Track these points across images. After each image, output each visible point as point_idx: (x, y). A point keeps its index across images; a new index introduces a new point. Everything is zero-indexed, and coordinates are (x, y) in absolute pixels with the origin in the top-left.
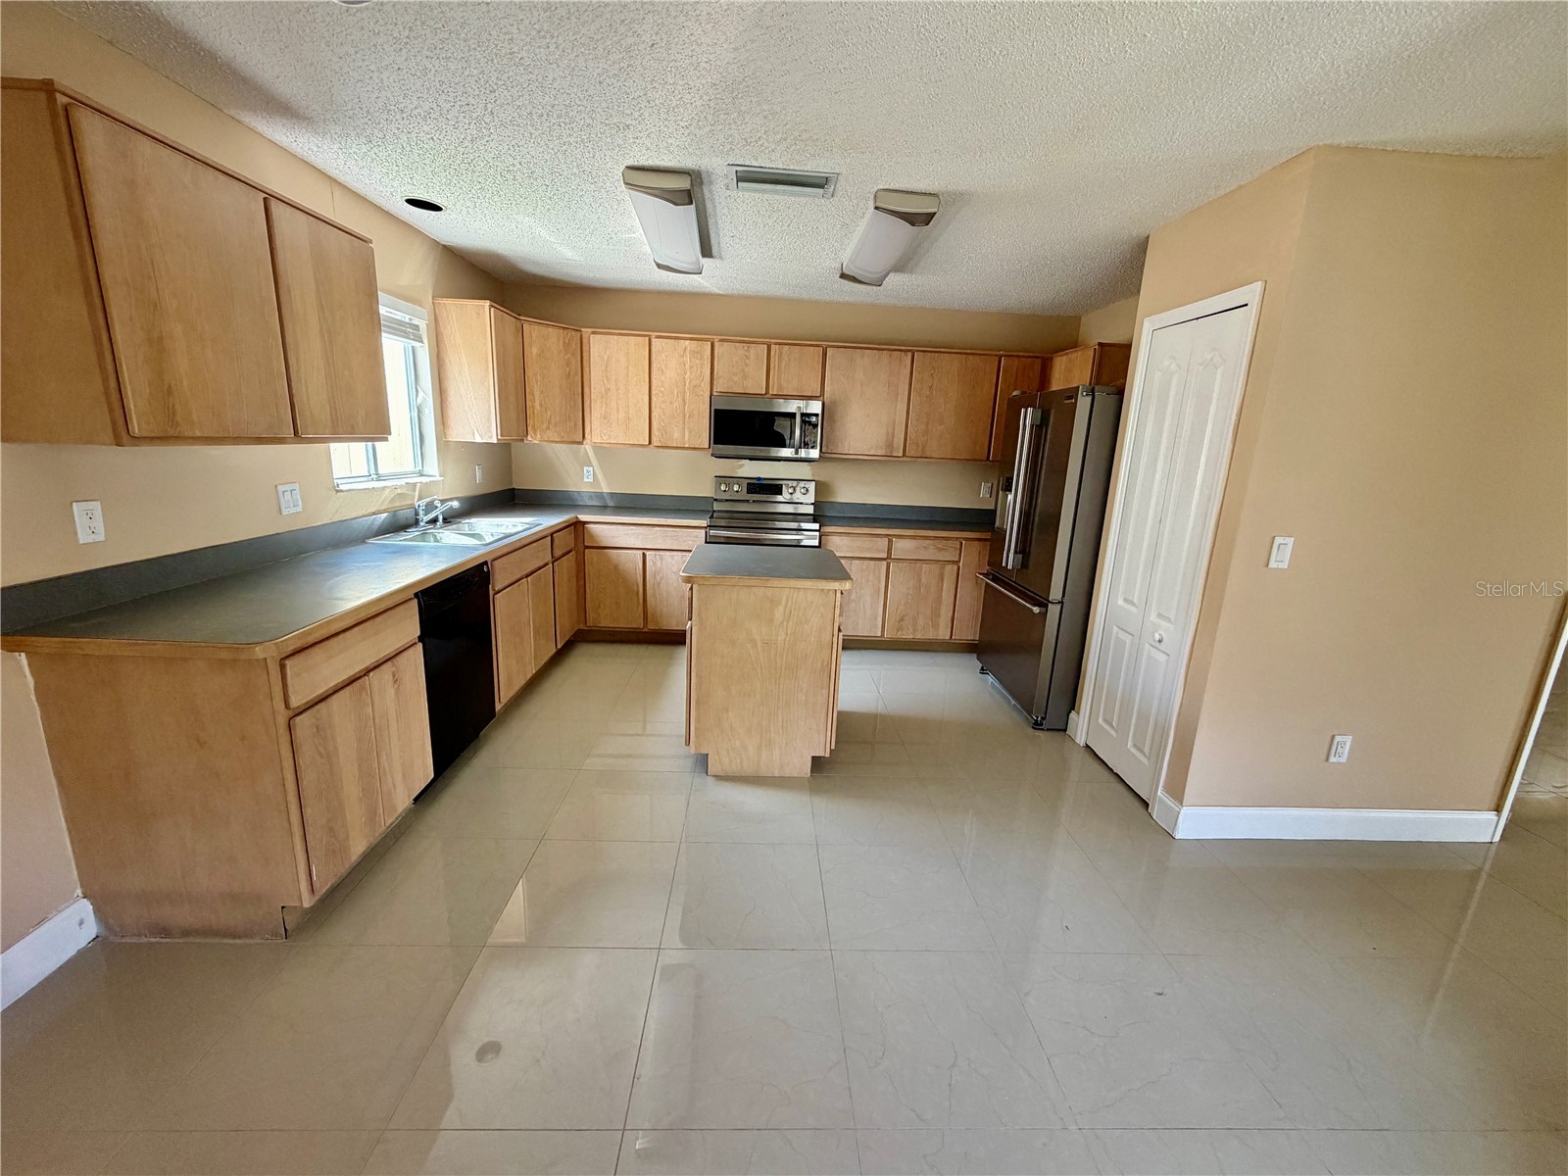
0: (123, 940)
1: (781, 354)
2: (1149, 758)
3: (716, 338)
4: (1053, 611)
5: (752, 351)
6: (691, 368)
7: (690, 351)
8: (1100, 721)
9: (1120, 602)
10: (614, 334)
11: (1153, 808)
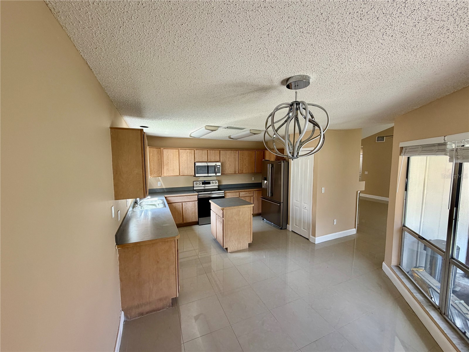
0: (131, 320)
1: (210, 152)
2: (307, 230)
3: (195, 149)
4: (282, 204)
5: (204, 152)
6: (189, 156)
7: (189, 152)
8: (294, 225)
9: (295, 201)
10: (170, 149)
11: (310, 239)
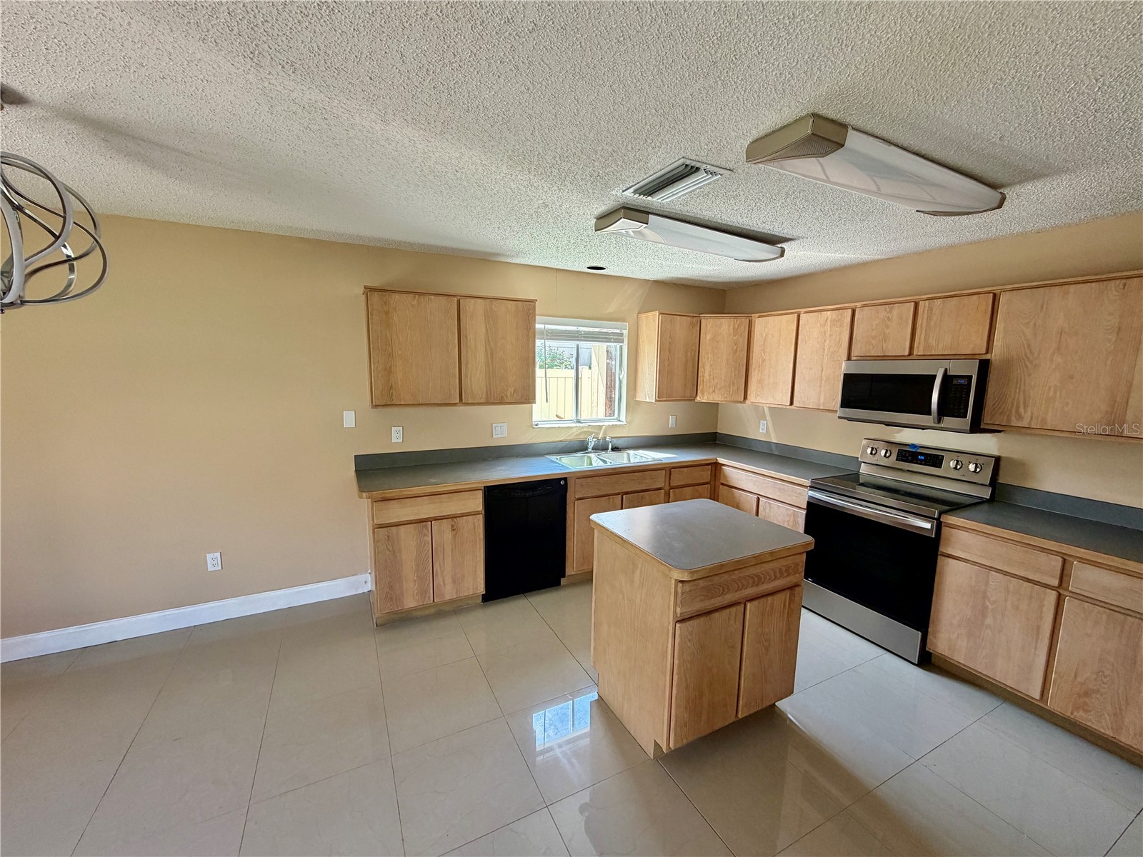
1: (931, 309)
3: (858, 305)
5: (895, 312)
6: (831, 335)
7: (831, 321)
10: (772, 315)
